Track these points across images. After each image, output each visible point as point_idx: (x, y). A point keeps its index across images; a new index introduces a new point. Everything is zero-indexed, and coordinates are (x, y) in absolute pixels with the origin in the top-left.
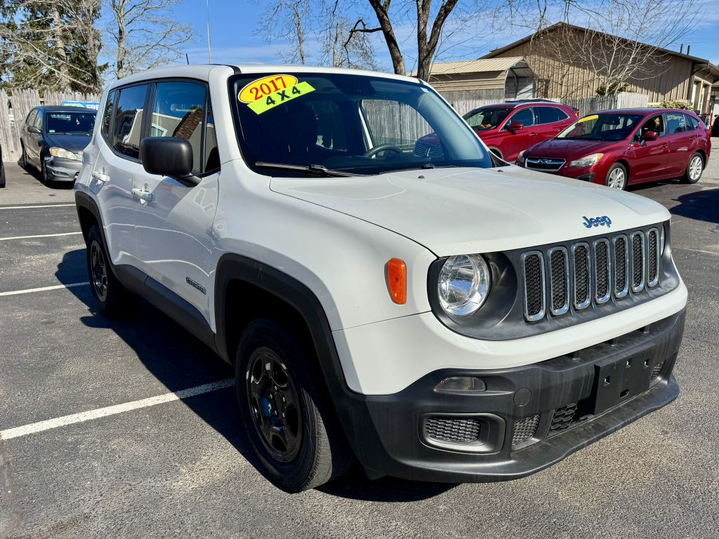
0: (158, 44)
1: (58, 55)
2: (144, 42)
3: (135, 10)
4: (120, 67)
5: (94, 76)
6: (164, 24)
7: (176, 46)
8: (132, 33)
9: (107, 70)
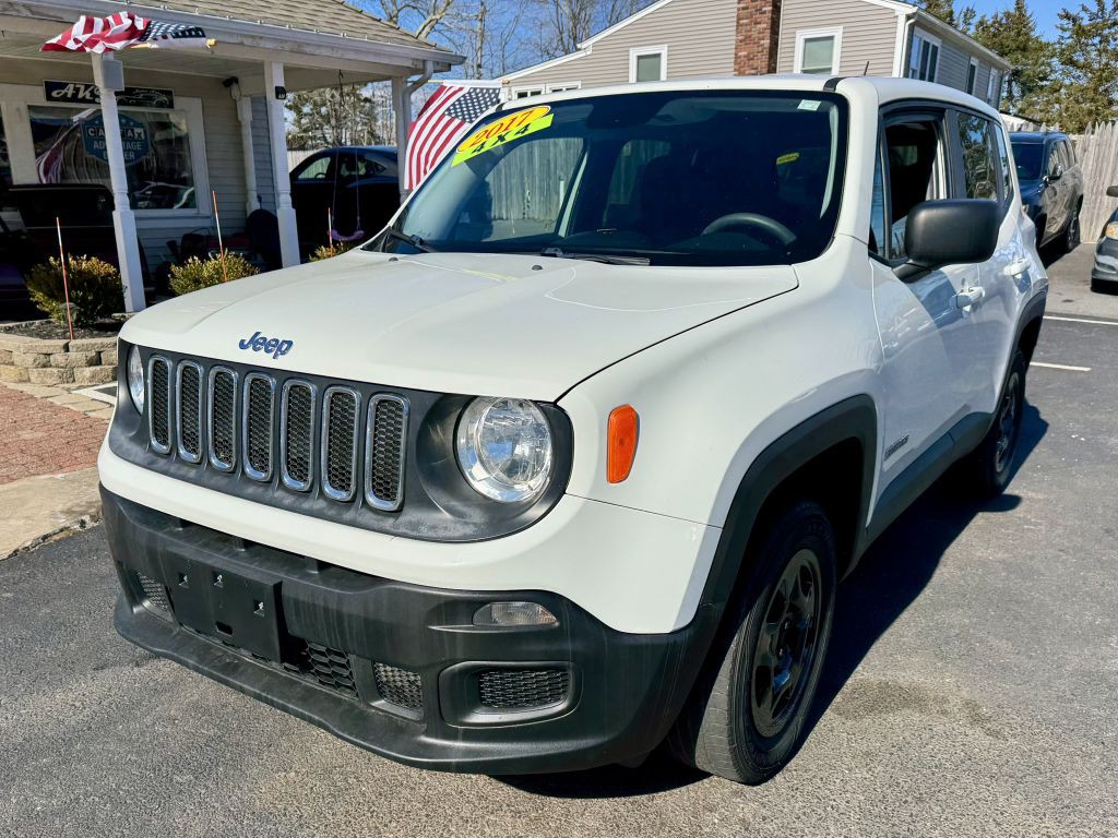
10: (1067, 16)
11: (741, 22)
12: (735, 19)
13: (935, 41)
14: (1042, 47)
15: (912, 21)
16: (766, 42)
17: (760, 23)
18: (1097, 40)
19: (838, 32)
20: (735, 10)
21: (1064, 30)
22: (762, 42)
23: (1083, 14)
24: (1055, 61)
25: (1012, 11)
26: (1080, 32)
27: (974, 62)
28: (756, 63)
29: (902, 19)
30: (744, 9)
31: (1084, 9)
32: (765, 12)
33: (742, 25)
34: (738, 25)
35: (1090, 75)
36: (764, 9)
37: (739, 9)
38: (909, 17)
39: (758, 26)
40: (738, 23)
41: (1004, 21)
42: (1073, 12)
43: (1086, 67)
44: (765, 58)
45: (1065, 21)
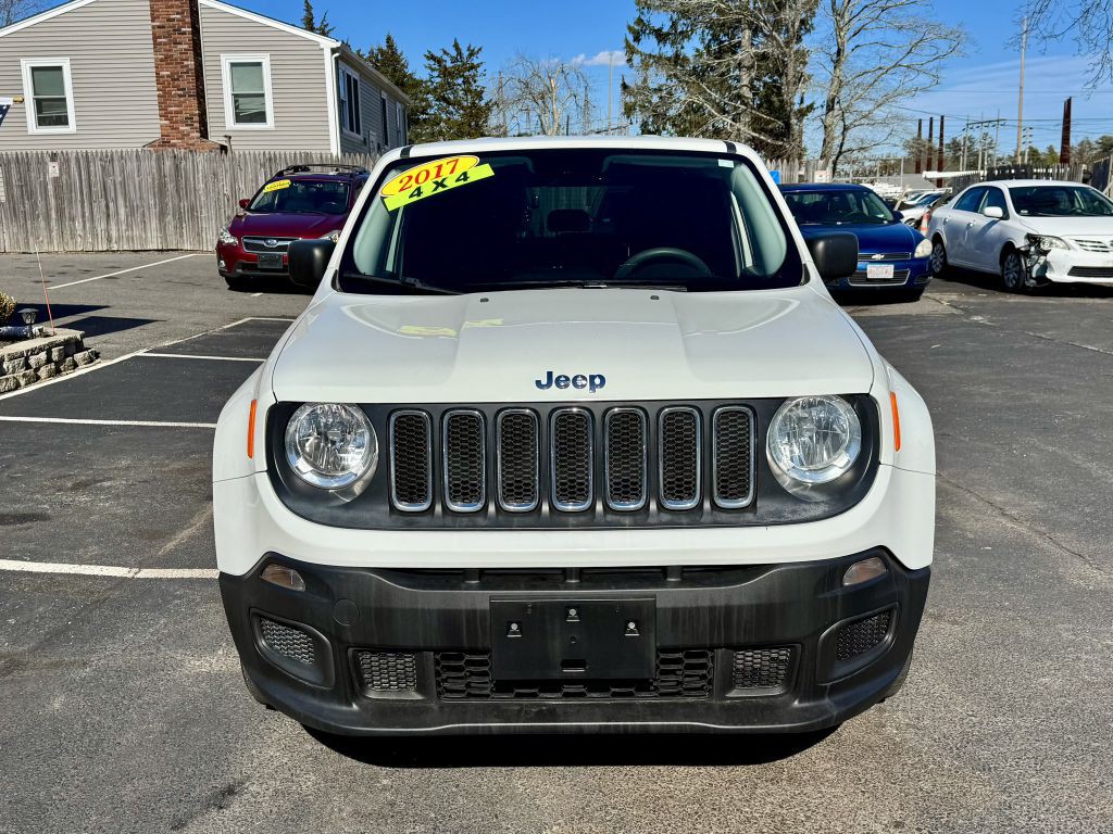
0: (897, 65)
1: (739, 97)
2: (874, 64)
3: (866, 12)
4: (830, 108)
5: (788, 126)
6: (914, 29)
7: (930, 66)
8: (857, 51)
9: (810, 115)
10: (432, 57)
11: (159, 40)
12: (151, 37)
13: (355, 75)
14: (418, 84)
15: (337, 55)
16: (191, 63)
17: (180, 43)
18: (460, 81)
19: (265, 60)
20: (150, 28)
21: (433, 70)
22: (186, 63)
23: (445, 57)
24: (430, 97)
25: (385, 48)
26: (445, 73)
27: (384, 95)
28: (182, 84)
29: (327, 53)
30: (159, 27)
31: (445, 52)
32: (184, 33)
33: (160, 44)
34: (155, 44)
35: (461, 112)
36: (183, 29)
37: (153, 27)
38: (334, 51)
39: (179, 46)
40: (155, 41)
41: (379, 57)
42: (438, 54)
43: (457, 103)
44: (192, 79)
45: (432, 62)
